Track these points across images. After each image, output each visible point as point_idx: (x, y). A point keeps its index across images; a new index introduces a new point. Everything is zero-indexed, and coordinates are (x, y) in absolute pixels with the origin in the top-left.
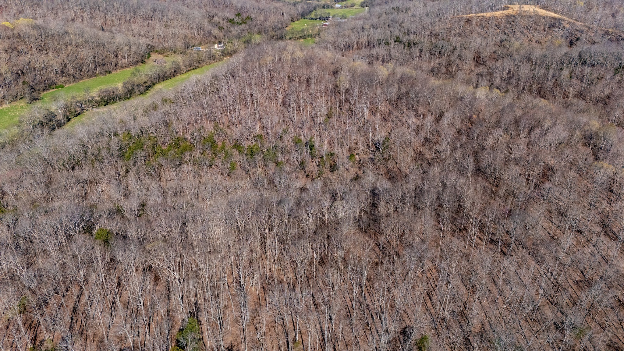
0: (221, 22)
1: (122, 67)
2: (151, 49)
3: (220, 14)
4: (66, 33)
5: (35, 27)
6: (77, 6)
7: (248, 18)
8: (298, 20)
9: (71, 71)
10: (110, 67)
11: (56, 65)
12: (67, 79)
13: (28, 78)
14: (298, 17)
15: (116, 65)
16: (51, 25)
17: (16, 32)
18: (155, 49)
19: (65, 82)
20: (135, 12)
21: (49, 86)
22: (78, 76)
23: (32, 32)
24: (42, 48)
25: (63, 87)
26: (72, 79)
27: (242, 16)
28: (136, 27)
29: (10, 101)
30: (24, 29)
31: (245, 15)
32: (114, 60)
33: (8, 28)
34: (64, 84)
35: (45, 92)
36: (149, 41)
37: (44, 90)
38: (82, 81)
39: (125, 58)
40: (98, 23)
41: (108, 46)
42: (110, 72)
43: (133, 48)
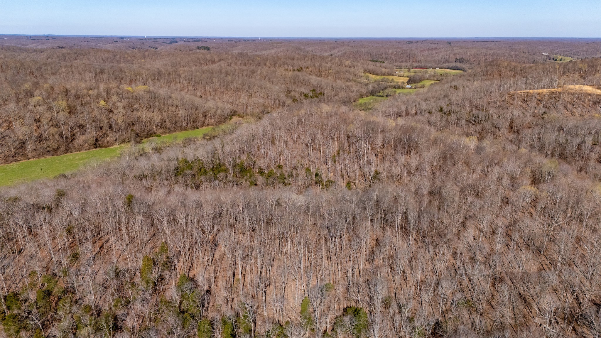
0: (297, 96)
1: (208, 125)
2: (234, 114)
3: (297, 90)
4: (170, 97)
5: (149, 92)
6: (186, 80)
7: (321, 93)
8: (367, 96)
9: (168, 124)
10: (199, 124)
11: (157, 119)
12: (164, 130)
13: (137, 128)
14: (367, 95)
15: (204, 123)
16: (160, 91)
17: (134, 94)
18: (238, 113)
19: (162, 133)
20: (228, 85)
21: (149, 135)
22: (173, 129)
23: (145, 95)
24: (150, 107)
25: (160, 136)
26: (167, 131)
27: (316, 92)
28: (226, 97)
29: (120, 143)
30: (140, 93)
31: (318, 91)
32: (202, 119)
33: (129, 91)
34: (161, 134)
35: (146, 139)
36: (233, 108)
37: (146, 137)
38: (175, 133)
39: (211, 119)
40: (199, 93)
41: (199, 108)
42: (197, 128)
43: (219, 111)
